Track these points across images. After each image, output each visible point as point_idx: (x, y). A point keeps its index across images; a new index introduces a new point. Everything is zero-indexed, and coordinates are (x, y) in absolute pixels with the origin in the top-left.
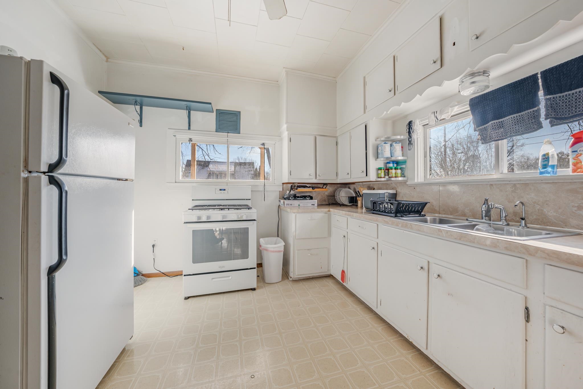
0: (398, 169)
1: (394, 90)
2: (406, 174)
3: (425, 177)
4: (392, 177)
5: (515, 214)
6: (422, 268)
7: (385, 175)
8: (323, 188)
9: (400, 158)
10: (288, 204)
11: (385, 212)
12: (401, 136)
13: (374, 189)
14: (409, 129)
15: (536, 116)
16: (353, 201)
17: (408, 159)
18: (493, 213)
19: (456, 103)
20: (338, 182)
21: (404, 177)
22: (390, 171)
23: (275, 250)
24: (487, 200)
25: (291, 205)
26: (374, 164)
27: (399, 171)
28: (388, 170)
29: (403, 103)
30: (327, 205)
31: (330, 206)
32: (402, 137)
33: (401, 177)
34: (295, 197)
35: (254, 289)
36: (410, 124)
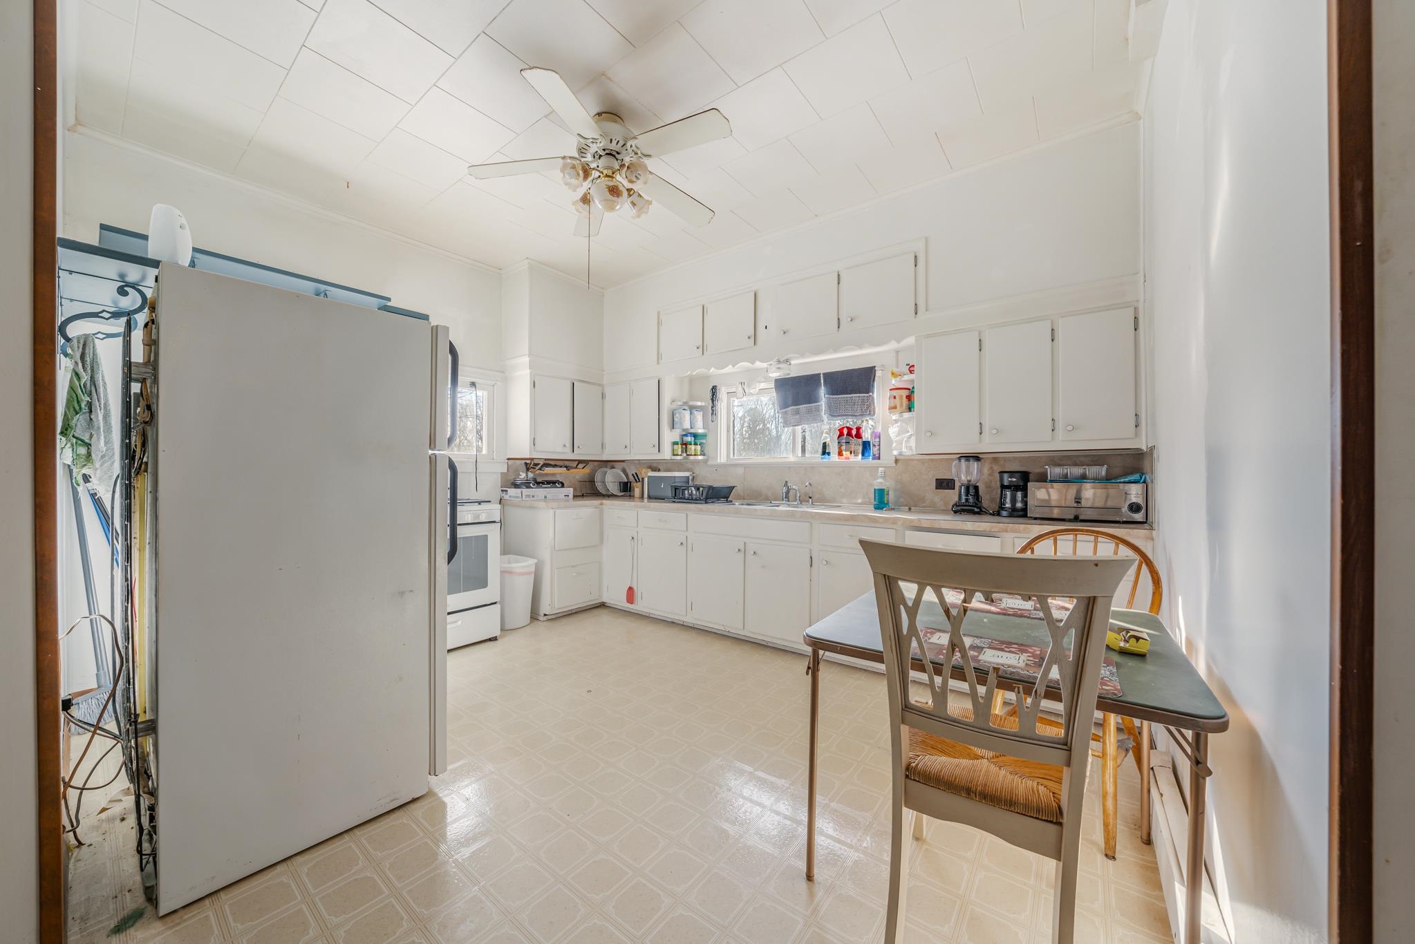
0: (697, 444)
1: (703, 348)
2: (706, 451)
3: (728, 455)
4: (691, 455)
5: (806, 494)
6: (739, 550)
7: (682, 452)
8: (576, 467)
9: (701, 431)
10: (528, 496)
11: (692, 499)
12: (701, 401)
13: (659, 470)
14: (713, 396)
15: (818, 409)
16: (626, 488)
17: (709, 431)
18: (791, 493)
19: (763, 380)
20: (604, 459)
21: (704, 455)
22: (689, 446)
23: (523, 571)
24: (786, 482)
25: (533, 497)
26: (670, 436)
27: (699, 448)
28: (686, 444)
29: (713, 369)
30: (580, 496)
31: (585, 498)
32: (703, 404)
33: (701, 455)
34: (539, 484)
35: (494, 639)
36: (714, 390)
